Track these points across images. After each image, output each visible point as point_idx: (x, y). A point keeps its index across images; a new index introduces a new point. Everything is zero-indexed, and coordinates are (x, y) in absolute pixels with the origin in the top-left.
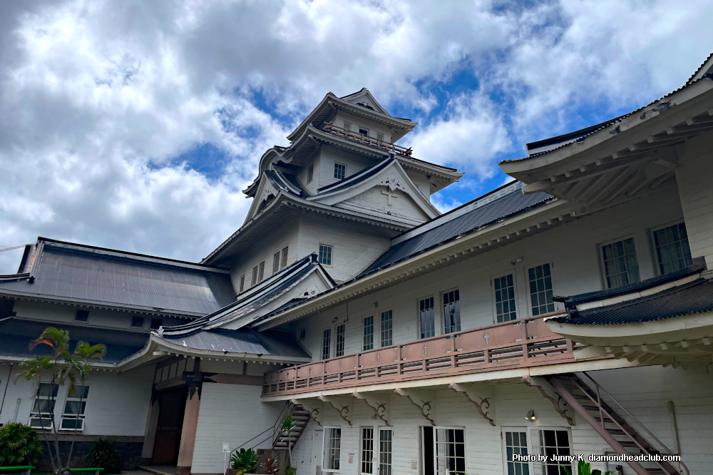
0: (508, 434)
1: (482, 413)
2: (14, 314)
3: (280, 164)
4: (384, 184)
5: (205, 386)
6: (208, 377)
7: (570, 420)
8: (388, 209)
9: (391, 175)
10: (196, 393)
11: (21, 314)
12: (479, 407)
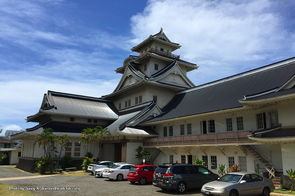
0: (229, 157)
1: (222, 152)
2: (51, 120)
3: (133, 63)
4: (173, 72)
5: (128, 143)
6: (128, 141)
7: (246, 154)
8: (174, 81)
9: (176, 69)
10: (125, 145)
11: (54, 120)
12: (222, 151)
